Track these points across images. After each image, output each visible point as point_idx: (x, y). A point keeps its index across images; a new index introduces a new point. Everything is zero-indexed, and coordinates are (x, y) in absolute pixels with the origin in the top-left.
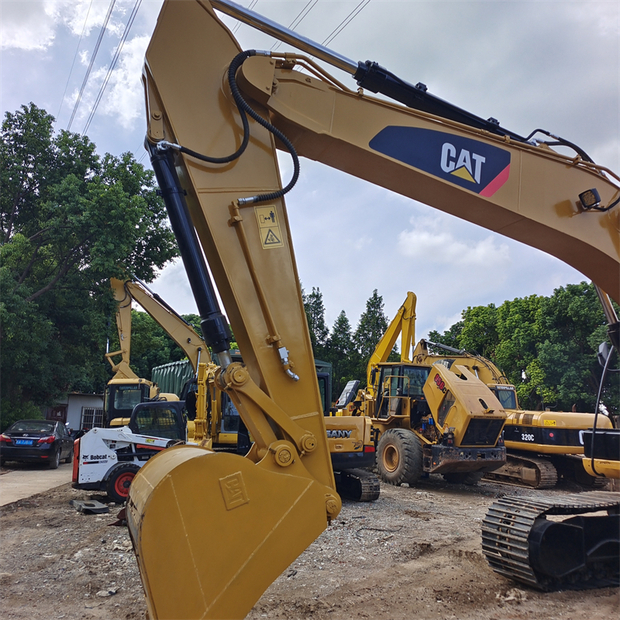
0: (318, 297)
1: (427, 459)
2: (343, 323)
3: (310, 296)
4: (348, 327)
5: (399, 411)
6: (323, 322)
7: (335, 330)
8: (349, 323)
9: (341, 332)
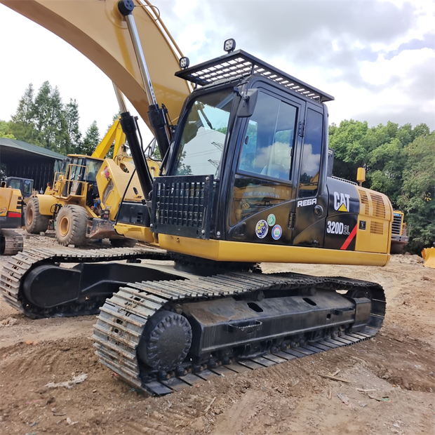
0: (75, 107)
1: (89, 228)
2: (94, 130)
3: (68, 105)
4: (97, 134)
5: (79, 192)
6: (77, 128)
7: (88, 136)
8: (99, 131)
9: (91, 138)
